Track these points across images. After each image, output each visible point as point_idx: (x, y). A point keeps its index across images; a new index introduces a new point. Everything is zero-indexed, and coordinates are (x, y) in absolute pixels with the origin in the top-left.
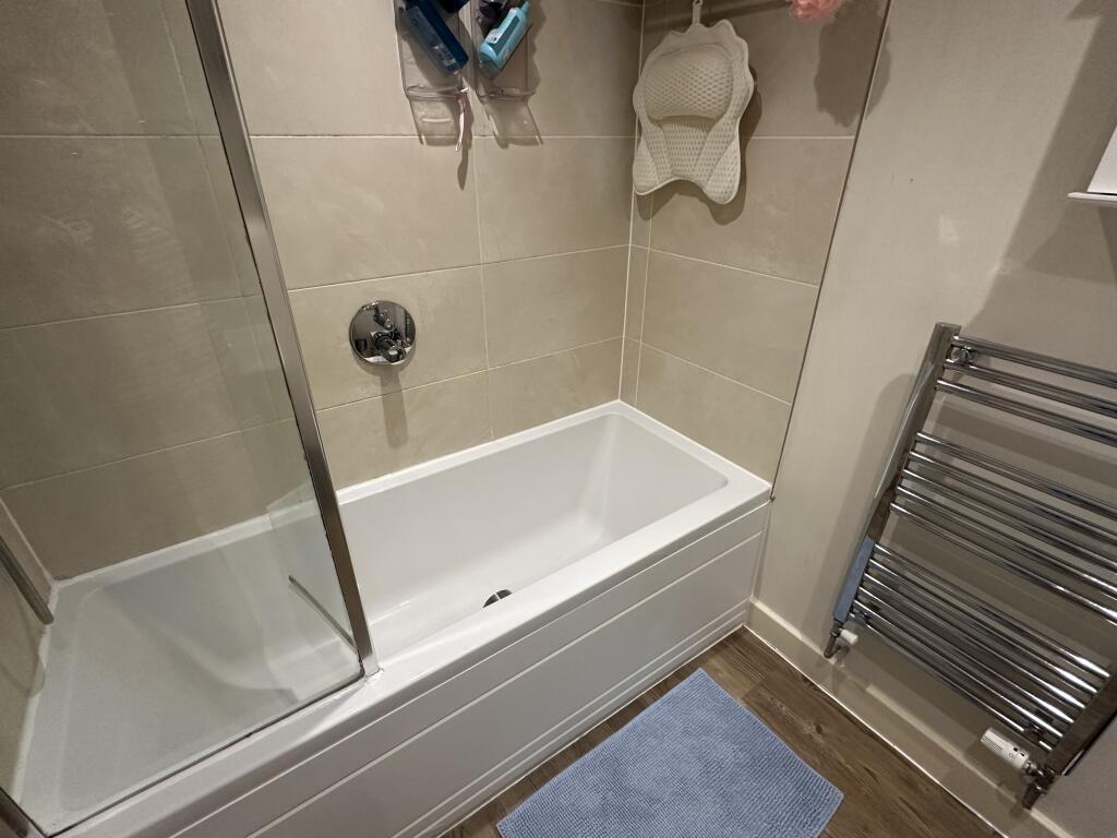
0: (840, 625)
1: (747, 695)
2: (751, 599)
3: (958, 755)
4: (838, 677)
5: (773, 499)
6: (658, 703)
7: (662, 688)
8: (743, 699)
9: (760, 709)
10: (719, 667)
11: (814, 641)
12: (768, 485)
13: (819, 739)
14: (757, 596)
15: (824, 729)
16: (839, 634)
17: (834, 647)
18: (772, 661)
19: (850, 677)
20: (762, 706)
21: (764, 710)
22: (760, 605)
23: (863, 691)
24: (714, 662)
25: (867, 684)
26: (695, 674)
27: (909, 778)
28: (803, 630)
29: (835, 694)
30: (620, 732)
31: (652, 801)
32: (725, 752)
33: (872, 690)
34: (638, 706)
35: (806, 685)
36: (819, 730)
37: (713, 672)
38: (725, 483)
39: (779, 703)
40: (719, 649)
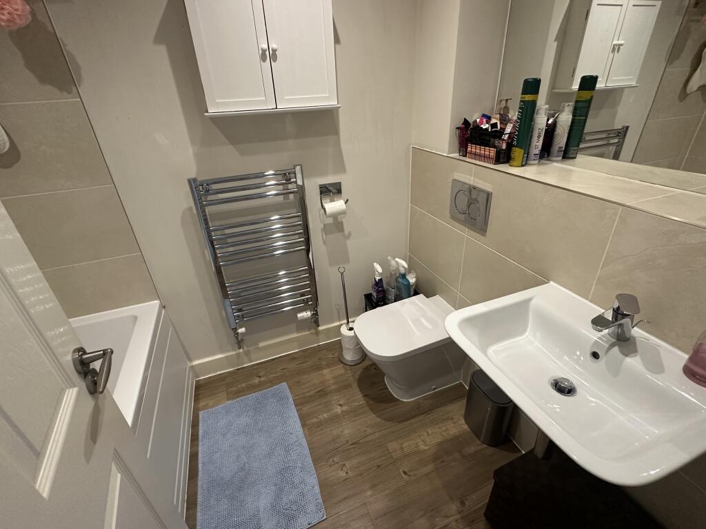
0: (235, 330)
1: (227, 397)
2: (190, 364)
3: (295, 335)
4: (247, 354)
5: (164, 307)
6: (200, 444)
7: (195, 438)
8: (228, 400)
9: (236, 396)
10: (205, 403)
11: (229, 351)
12: (157, 302)
13: (263, 379)
14: (191, 360)
15: (260, 375)
16: (238, 334)
17: (240, 342)
18: (220, 378)
19: (251, 349)
20: (236, 393)
21: (238, 394)
22: (196, 363)
23: (258, 348)
24: (202, 404)
25: (258, 344)
26: (201, 416)
27: (292, 358)
28: (221, 352)
29: (251, 362)
30: (200, 473)
31: (242, 469)
32: (244, 420)
33: (261, 345)
34: (194, 457)
35: (240, 371)
36: (260, 377)
37: (206, 407)
38: (135, 318)
39: (240, 386)
40: (197, 398)
